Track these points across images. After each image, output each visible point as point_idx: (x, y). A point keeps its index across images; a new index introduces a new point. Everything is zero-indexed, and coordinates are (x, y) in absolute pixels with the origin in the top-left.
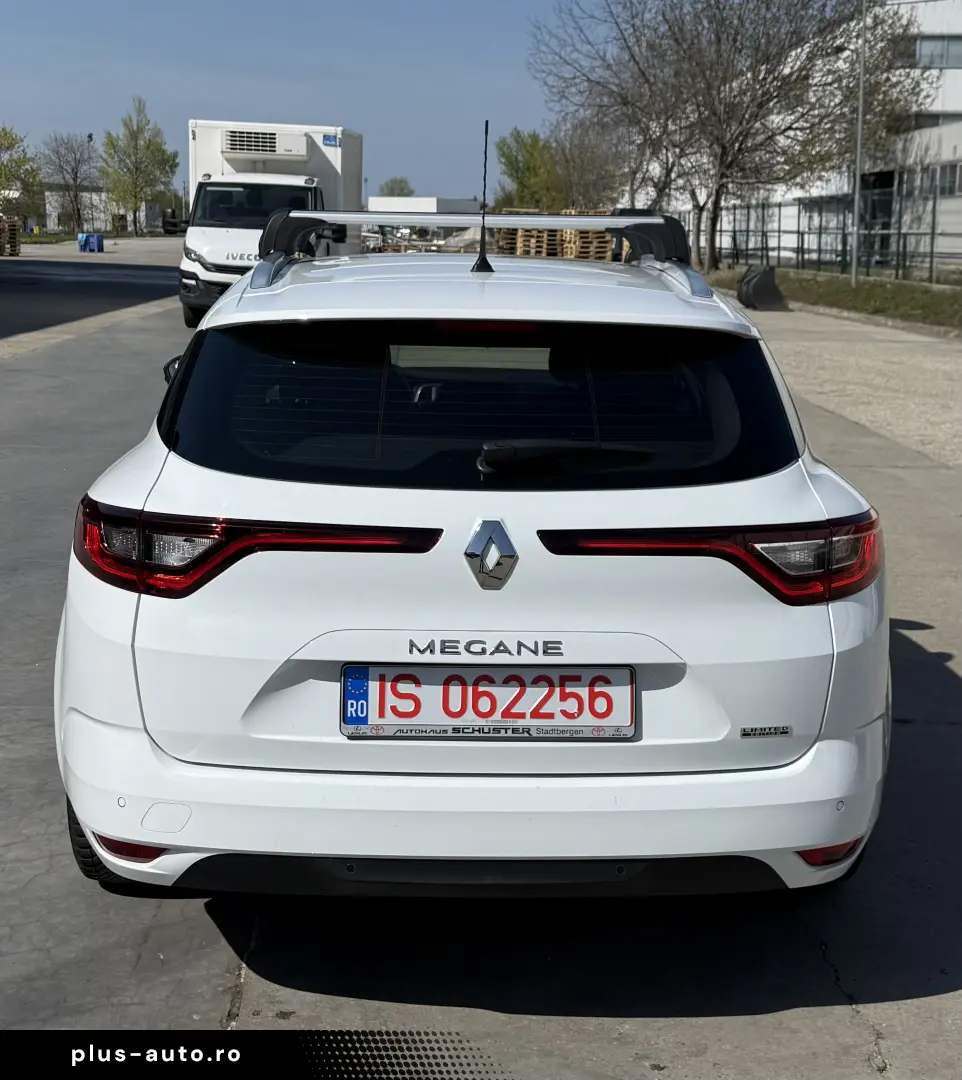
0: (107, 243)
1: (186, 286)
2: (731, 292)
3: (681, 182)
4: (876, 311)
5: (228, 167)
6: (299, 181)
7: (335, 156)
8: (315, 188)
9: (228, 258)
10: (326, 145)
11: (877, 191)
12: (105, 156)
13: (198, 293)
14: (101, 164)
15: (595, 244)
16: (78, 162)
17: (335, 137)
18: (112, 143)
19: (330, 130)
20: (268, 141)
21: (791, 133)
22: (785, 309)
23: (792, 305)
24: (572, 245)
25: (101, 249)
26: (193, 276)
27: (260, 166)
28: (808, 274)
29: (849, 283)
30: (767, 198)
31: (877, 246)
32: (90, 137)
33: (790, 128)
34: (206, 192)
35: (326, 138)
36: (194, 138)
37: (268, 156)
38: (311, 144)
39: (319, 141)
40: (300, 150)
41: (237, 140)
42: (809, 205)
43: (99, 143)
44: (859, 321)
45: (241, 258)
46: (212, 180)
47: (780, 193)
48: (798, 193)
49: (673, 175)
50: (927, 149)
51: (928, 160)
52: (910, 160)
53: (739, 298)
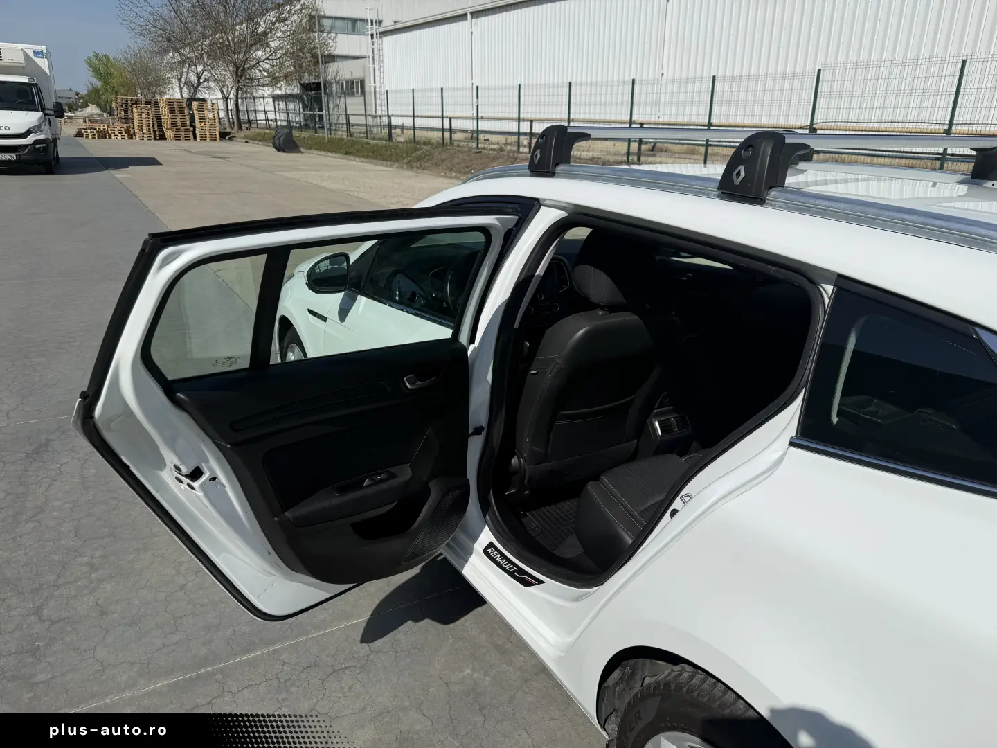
2: (270, 144)
3: (206, 84)
4: (347, 153)
7: (43, 64)
8: (36, 84)
10: (36, 56)
11: (313, 92)
15: (179, 117)
17: (42, 52)
22: (299, 152)
23: (303, 150)
24: (166, 117)
29: (324, 138)
31: (317, 119)
35: (35, 52)
38: (27, 57)
42: (276, 98)
44: (340, 158)
49: (201, 81)
50: (337, 73)
51: (338, 78)
52: (329, 77)
53: (275, 146)
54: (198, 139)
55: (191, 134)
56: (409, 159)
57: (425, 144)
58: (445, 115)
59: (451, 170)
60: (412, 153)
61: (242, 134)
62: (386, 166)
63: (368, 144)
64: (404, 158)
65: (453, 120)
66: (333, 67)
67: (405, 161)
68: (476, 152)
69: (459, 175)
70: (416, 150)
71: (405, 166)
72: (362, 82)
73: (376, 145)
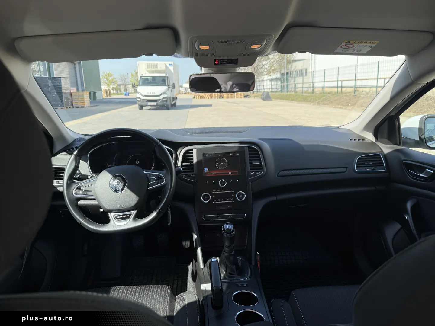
0: (130, 94)
1: (138, 101)
4: (292, 100)
5: (147, 72)
6: (163, 75)
7: (172, 68)
8: (167, 77)
9: (147, 93)
10: (169, 66)
12: (131, 78)
13: (141, 102)
14: (130, 79)
16: (125, 79)
17: (171, 64)
18: (132, 75)
19: (170, 63)
20: (156, 66)
21: (268, 65)
22: (272, 100)
23: (273, 100)
25: (129, 95)
26: (139, 98)
27: (154, 72)
28: (274, 94)
29: (284, 94)
30: (263, 79)
32: (128, 74)
33: (267, 64)
34: (142, 79)
35: (169, 64)
36: (139, 66)
37: (156, 69)
38: (166, 66)
39: (168, 65)
40: (163, 68)
41: (149, 66)
42: (271, 80)
43: (130, 75)
45: (151, 93)
46: (143, 75)
47: (266, 78)
48: (269, 77)
50: (296, 67)
51: (296, 69)
52: (292, 69)
53: (262, 99)
54: (235, 98)
55: (233, 96)
56: (319, 100)
57: (329, 93)
58: (339, 80)
59: (338, 105)
60: (321, 98)
61: (253, 95)
62: (308, 104)
63: (302, 95)
64: (317, 100)
65: (343, 82)
66: (294, 64)
67: (317, 101)
68: (353, 96)
69: (342, 107)
70: (324, 96)
71: (316, 104)
72: (306, 70)
73: (306, 96)
